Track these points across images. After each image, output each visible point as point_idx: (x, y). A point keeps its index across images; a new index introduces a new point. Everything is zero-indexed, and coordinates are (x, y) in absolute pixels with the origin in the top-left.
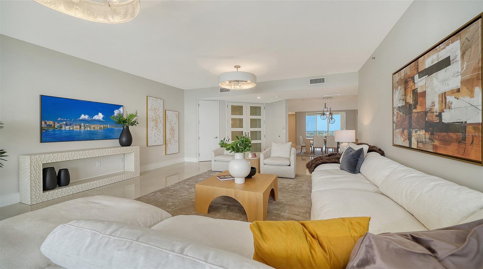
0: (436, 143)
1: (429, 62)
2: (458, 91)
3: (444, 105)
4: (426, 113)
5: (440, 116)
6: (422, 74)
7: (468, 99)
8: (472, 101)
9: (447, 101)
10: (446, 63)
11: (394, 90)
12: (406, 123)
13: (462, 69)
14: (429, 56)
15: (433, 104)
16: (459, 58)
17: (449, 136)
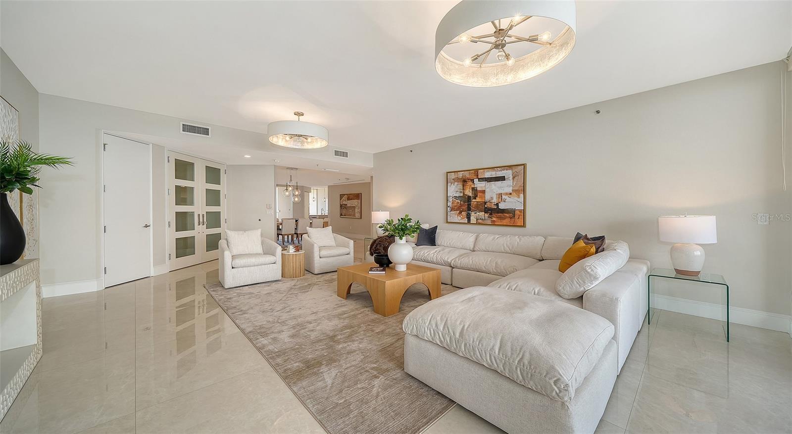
0: (494, 219)
1: (488, 175)
2: (511, 194)
3: (500, 199)
4: (485, 203)
5: (497, 205)
6: (480, 180)
7: (516, 198)
8: (518, 200)
9: (503, 198)
10: (502, 179)
11: (449, 184)
12: (465, 207)
13: (513, 184)
14: (488, 171)
15: (492, 198)
16: (511, 178)
17: (504, 215)
